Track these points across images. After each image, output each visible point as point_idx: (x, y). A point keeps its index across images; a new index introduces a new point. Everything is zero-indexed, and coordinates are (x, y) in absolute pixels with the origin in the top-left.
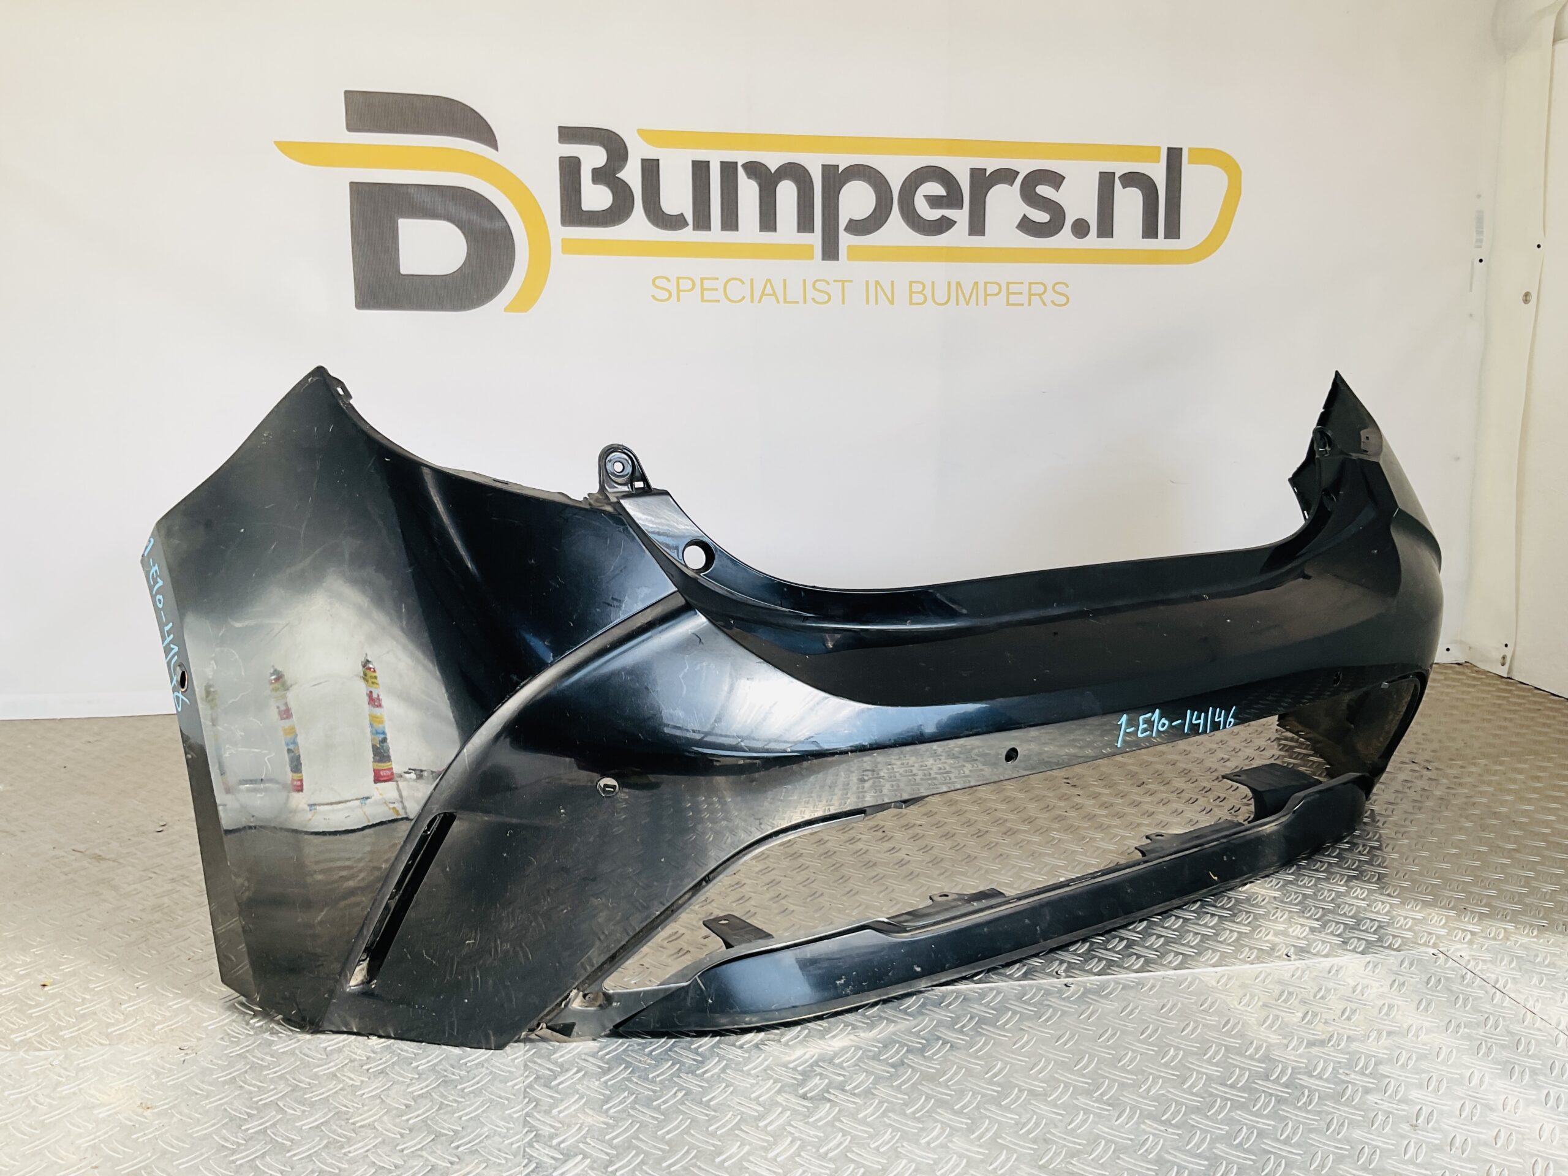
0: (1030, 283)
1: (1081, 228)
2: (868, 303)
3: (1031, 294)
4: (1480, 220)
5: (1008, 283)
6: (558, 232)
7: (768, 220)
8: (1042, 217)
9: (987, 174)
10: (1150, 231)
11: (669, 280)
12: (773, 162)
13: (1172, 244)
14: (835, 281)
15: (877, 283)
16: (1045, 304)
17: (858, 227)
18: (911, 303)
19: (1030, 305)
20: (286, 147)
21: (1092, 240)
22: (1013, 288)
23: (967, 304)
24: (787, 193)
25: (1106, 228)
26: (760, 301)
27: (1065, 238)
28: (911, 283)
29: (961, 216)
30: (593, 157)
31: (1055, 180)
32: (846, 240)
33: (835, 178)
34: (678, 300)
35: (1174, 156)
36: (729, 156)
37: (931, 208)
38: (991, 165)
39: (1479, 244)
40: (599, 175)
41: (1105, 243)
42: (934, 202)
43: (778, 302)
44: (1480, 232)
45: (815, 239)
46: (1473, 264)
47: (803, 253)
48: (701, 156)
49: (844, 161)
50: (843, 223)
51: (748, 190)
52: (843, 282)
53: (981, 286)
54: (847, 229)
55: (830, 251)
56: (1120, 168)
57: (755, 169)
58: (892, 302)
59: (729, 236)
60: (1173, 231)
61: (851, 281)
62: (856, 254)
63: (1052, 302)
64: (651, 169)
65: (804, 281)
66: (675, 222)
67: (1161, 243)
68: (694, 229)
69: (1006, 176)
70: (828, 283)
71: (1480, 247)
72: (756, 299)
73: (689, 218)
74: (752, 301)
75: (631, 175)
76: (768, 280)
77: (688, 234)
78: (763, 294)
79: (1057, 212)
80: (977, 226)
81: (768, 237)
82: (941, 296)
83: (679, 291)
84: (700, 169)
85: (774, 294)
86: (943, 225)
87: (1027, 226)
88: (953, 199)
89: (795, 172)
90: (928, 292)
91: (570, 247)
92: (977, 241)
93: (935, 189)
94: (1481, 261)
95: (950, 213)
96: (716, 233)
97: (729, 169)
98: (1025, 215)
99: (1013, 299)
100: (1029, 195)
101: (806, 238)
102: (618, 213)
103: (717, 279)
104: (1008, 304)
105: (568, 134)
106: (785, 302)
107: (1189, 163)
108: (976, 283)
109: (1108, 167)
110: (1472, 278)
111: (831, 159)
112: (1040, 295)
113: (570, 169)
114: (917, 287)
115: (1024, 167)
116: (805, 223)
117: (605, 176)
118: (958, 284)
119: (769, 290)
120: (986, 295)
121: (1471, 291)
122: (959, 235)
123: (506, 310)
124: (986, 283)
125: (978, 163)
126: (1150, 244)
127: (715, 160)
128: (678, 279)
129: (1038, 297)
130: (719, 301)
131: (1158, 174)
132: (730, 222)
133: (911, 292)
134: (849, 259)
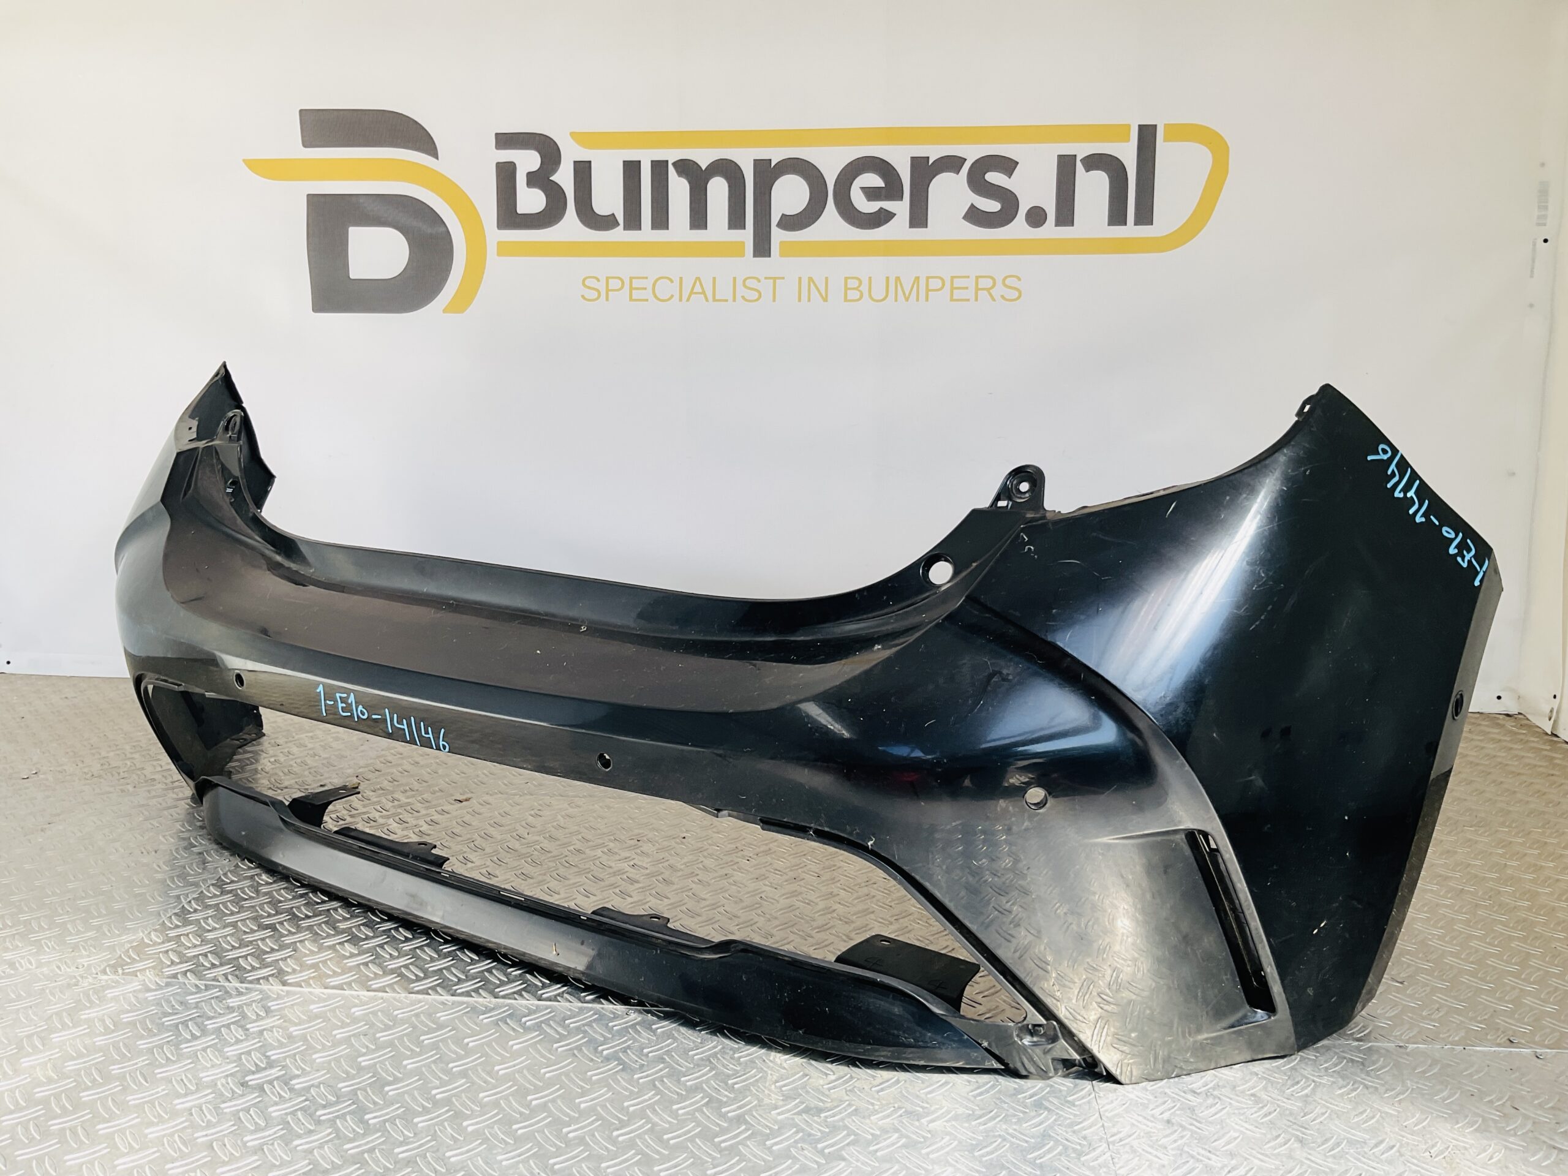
0: (977, 278)
1: (1036, 217)
2: (800, 300)
3: (977, 289)
4: (1543, 192)
5: (953, 278)
6: (495, 235)
7: (699, 218)
8: (992, 206)
9: (930, 163)
10: (1117, 216)
11: (598, 280)
12: (704, 158)
13: (1144, 231)
14: (766, 278)
15: (811, 279)
16: (994, 300)
17: (790, 223)
18: (846, 300)
19: (976, 300)
20: (254, 165)
21: (1050, 229)
22: (957, 283)
23: (907, 299)
24: (718, 189)
25: (1065, 216)
26: (688, 300)
27: (1018, 227)
28: (846, 279)
29: (901, 208)
30: (528, 161)
31: (1008, 166)
32: (778, 235)
33: (767, 173)
34: (607, 299)
35: (1147, 136)
36: (660, 155)
37: (869, 201)
38: (934, 153)
39: (1541, 222)
40: (533, 179)
41: (1065, 232)
42: (872, 194)
43: (707, 300)
44: (1543, 206)
45: (747, 235)
46: (1534, 245)
47: (734, 250)
48: (632, 155)
49: (776, 155)
50: (775, 218)
51: (679, 189)
52: (775, 279)
53: (922, 282)
54: (779, 225)
55: (762, 247)
56: (1082, 150)
57: (685, 167)
58: (825, 300)
59: (660, 235)
60: (1145, 216)
61: (783, 278)
62: (789, 250)
63: (1002, 297)
64: (583, 170)
65: (735, 279)
66: (607, 223)
67: (1130, 230)
68: (624, 229)
69: (952, 163)
70: (759, 281)
71: (1545, 225)
72: (685, 298)
73: (620, 218)
74: (681, 300)
75: (564, 177)
76: (698, 279)
77: (618, 234)
78: (692, 292)
79: (1009, 202)
80: (919, 217)
81: (699, 235)
82: (878, 293)
83: (608, 290)
84: (632, 169)
85: (703, 293)
86: (882, 218)
87: (974, 216)
88: (892, 190)
89: (728, 169)
90: (864, 288)
91: (504, 249)
92: (918, 233)
93: (873, 180)
94: (1546, 241)
95: (888, 205)
96: (647, 233)
97: (659, 168)
98: (972, 205)
99: (957, 294)
100: (978, 183)
101: (737, 235)
102: (551, 215)
103: (647, 278)
104: (952, 300)
105: (505, 140)
106: (715, 300)
107: (1165, 141)
108: (917, 278)
109: (1067, 149)
110: (1533, 261)
111: (763, 154)
112: (988, 290)
113: (506, 174)
114: (853, 283)
115: (972, 153)
116: (736, 220)
117: (540, 179)
118: (898, 279)
119: (698, 289)
120: (928, 290)
121: (1532, 276)
122: (899, 227)
123: (445, 311)
124: (928, 278)
125: (920, 151)
126: (1118, 231)
127: (646, 158)
128: (608, 279)
129: (985, 292)
130: (647, 300)
131: (1128, 154)
132: (661, 220)
133: (846, 289)
134: (781, 256)
